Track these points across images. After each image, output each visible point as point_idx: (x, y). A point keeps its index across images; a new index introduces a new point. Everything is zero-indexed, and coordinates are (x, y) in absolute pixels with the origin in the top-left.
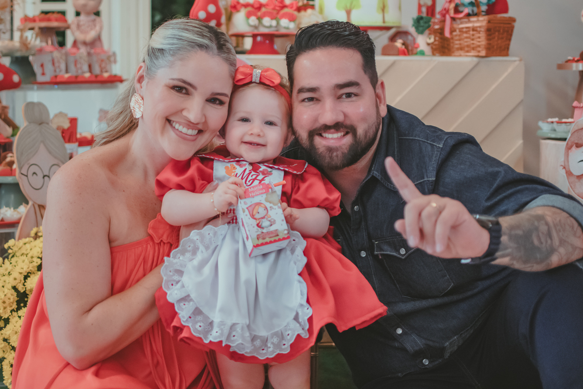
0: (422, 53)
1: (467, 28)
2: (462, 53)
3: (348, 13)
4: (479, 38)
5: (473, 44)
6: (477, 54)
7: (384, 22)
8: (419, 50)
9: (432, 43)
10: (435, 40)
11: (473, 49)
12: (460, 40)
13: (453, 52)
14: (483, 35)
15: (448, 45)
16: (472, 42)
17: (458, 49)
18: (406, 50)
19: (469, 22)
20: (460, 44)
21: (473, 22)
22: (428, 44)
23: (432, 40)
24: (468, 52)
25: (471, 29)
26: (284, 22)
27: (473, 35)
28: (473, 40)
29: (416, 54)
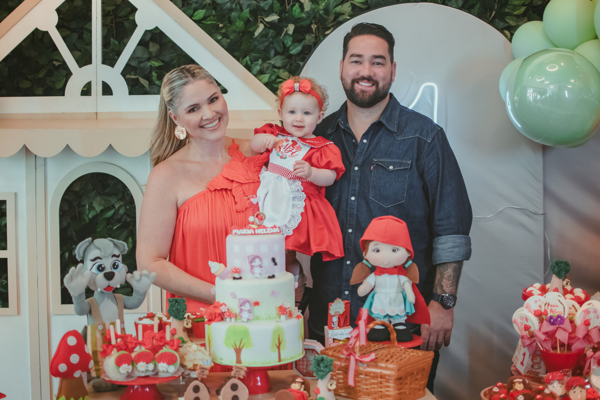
1: (374, 373)
3: (238, 351)
7: (280, 361)
14: (392, 384)
19: (377, 367)
21: (382, 368)
25: (379, 377)
26: (162, 366)
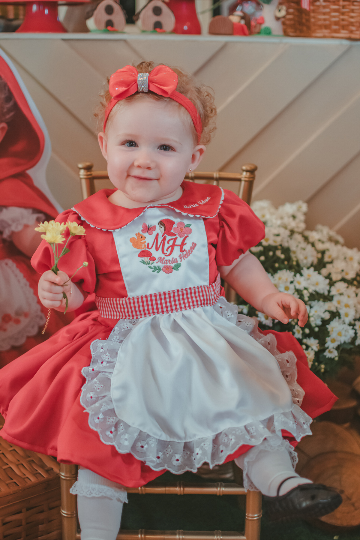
0: (268, 32)
2: (326, 32)
4: (353, 11)
5: (343, 20)
6: (347, 35)
8: (263, 26)
9: (284, 17)
10: (288, 13)
11: (344, 27)
12: (324, 14)
13: (314, 31)
15: (308, 20)
16: (342, 17)
17: (321, 27)
18: (245, 28)
20: (325, 20)
22: (278, 19)
23: (283, 13)
24: (336, 31)
27: (344, 7)
28: (343, 14)
29: (259, 33)
